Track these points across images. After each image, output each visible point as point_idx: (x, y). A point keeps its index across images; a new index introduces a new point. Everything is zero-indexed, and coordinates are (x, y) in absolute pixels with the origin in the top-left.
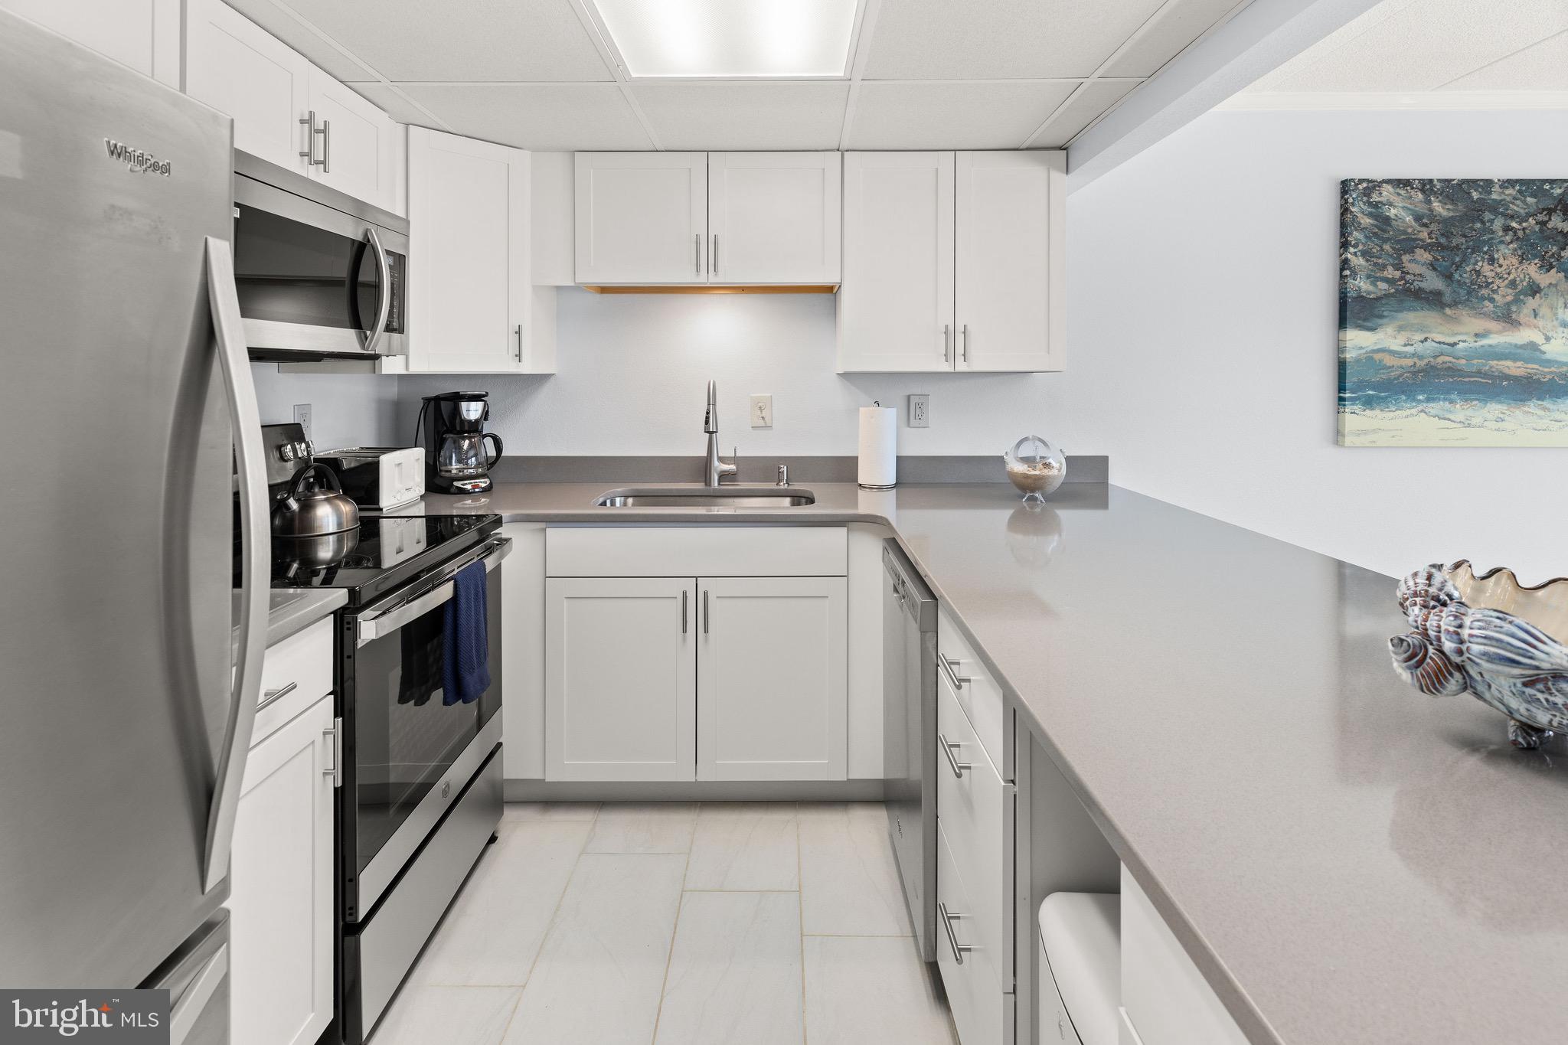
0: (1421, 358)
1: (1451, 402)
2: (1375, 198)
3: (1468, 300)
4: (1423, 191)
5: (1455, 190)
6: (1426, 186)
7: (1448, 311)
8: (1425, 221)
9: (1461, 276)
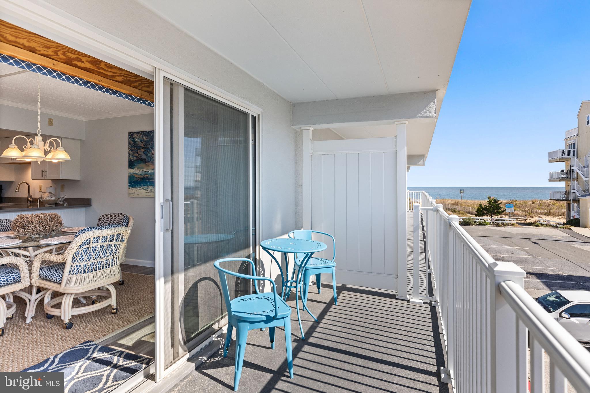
0: (142, 175)
2: (133, 136)
3: (151, 161)
6: (142, 133)
7: (147, 163)
8: (142, 141)
9: (149, 155)
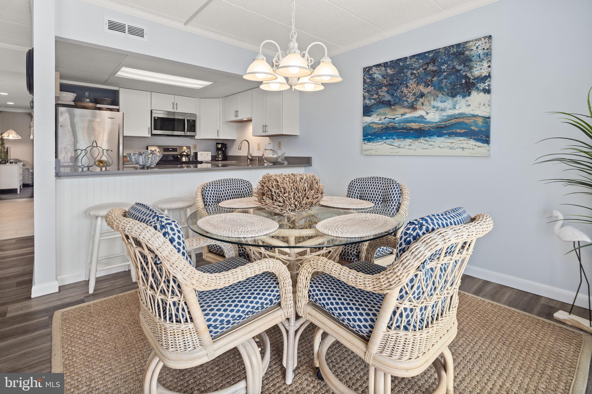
0: (384, 124)
1: (394, 139)
2: (371, 72)
3: (399, 102)
4: (384, 66)
5: (394, 64)
6: (385, 65)
7: (392, 107)
8: (385, 77)
9: (397, 94)
